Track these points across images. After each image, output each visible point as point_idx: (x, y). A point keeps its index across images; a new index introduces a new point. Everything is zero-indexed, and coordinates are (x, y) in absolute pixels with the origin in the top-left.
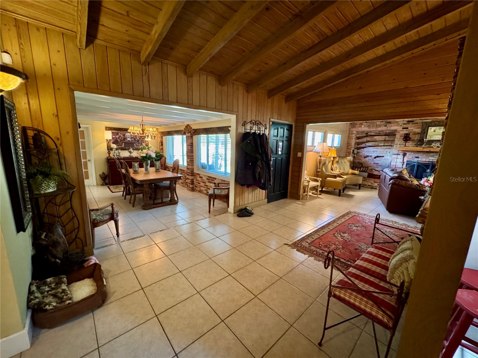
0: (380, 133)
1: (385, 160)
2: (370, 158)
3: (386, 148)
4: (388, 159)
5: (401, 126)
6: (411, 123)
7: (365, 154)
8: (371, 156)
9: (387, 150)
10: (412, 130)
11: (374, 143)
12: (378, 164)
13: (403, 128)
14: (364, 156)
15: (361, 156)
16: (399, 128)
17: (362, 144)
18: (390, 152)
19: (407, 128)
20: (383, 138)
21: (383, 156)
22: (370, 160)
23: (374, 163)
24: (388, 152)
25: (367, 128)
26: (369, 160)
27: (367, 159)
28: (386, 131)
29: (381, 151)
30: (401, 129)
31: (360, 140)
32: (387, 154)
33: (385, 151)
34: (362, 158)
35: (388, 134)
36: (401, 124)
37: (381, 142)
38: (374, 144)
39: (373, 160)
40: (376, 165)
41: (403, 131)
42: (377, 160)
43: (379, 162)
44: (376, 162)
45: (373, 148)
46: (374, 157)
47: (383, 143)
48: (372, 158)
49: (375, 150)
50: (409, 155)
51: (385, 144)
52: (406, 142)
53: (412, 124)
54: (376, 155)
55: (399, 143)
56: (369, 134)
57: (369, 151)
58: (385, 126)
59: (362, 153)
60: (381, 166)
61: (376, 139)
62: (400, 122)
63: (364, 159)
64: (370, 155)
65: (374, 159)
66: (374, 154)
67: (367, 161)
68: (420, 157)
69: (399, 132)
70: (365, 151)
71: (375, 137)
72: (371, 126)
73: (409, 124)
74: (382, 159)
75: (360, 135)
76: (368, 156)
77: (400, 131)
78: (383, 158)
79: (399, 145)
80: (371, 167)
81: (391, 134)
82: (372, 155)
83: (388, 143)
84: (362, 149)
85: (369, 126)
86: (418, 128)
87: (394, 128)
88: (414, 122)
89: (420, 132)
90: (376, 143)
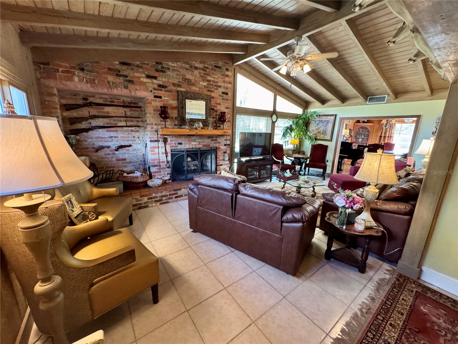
0: (114, 102)
1: (135, 152)
2: (107, 151)
3: (131, 131)
4: (138, 150)
5: (151, 91)
6: (163, 89)
7: (94, 144)
8: (108, 147)
9: (133, 133)
10: (167, 101)
11: (106, 120)
12: (125, 159)
13: (155, 97)
14: (93, 148)
15: (87, 148)
16: (149, 96)
17: (80, 122)
18: (139, 138)
19: (160, 97)
20: (121, 111)
21: (130, 146)
22: (109, 154)
23: (118, 160)
24: (136, 136)
25: (89, 85)
26: (105, 155)
27: (101, 153)
28: (124, 99)
29: (123, 135)
30: (153, 98)
31: (74, 114)
32: (135, 140)
33: (130, 136)
34: (90, 152)
35: (128, 104)
36: (150, 89)
37: (120, 119)
38: (108, 123)
39: (114, 154)
40: (122, 163)
41: (155, 101)
42: (121, 154)
43: (126, 156)
44: (121, 157)
45: (107, 131)
46: (113, 147)
47: (124, 121)
48: (110, 151)
49: (112, 134)
50: (171, 141)
51: (129, 124)
52: (165, 121)
53: (165, 91)
54: (118, 144)
55: (154, 123)
56: (91, 99)
57: (100, 138)
58: (126, 87)
59: (86, 141)
60: (130, 162)
61: (108, 113)
62: (148, 84)
63: (96, 153)
64: (106, 144)
65: (116, 152)
66: (113, 143)
67: (102, 158)
68: (183, 143)
69: (151, 103)
70: (92, 138)
71: (107, 109)
72: (96, 81)
73: (161, 90)
74: (129, 150)
75: (70, 102)
76: (102, 148)
77: (152, 100)
78: (130, 148)
79: (155, 124)
80: (115, 167)
81: (133, 105)
82: (109, 144)
83: (132, 121)
84: (85, 134)
85: (92, 82)
86: (173, 100)
87: (141, 93)
88: (167, 89)
89: (177, 105)
90: (111, 121)
